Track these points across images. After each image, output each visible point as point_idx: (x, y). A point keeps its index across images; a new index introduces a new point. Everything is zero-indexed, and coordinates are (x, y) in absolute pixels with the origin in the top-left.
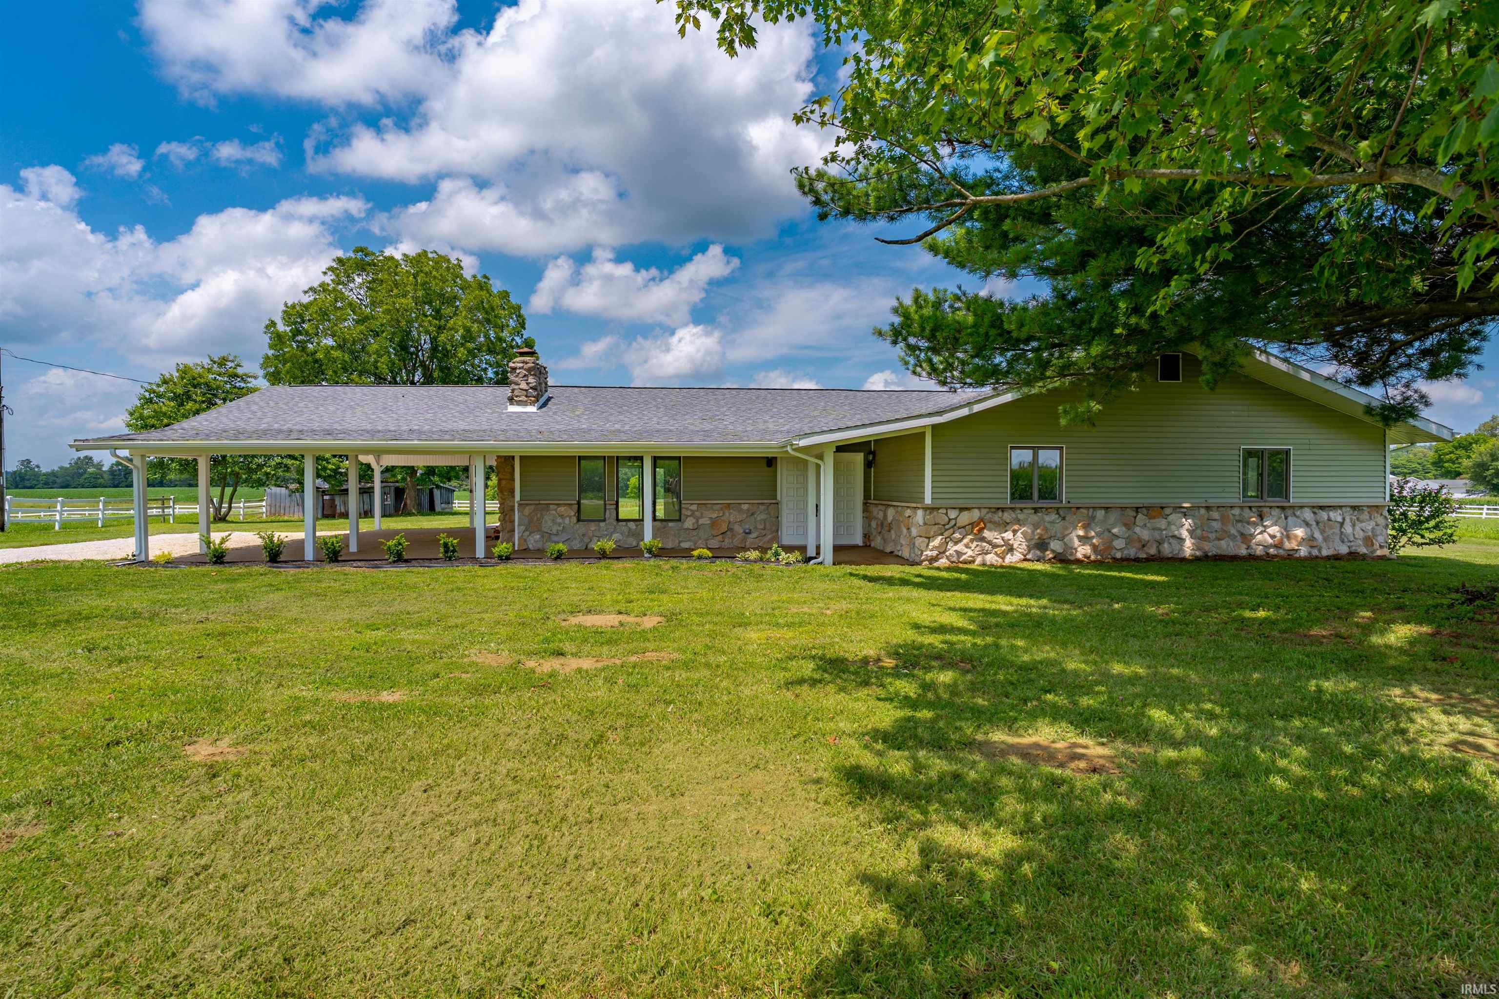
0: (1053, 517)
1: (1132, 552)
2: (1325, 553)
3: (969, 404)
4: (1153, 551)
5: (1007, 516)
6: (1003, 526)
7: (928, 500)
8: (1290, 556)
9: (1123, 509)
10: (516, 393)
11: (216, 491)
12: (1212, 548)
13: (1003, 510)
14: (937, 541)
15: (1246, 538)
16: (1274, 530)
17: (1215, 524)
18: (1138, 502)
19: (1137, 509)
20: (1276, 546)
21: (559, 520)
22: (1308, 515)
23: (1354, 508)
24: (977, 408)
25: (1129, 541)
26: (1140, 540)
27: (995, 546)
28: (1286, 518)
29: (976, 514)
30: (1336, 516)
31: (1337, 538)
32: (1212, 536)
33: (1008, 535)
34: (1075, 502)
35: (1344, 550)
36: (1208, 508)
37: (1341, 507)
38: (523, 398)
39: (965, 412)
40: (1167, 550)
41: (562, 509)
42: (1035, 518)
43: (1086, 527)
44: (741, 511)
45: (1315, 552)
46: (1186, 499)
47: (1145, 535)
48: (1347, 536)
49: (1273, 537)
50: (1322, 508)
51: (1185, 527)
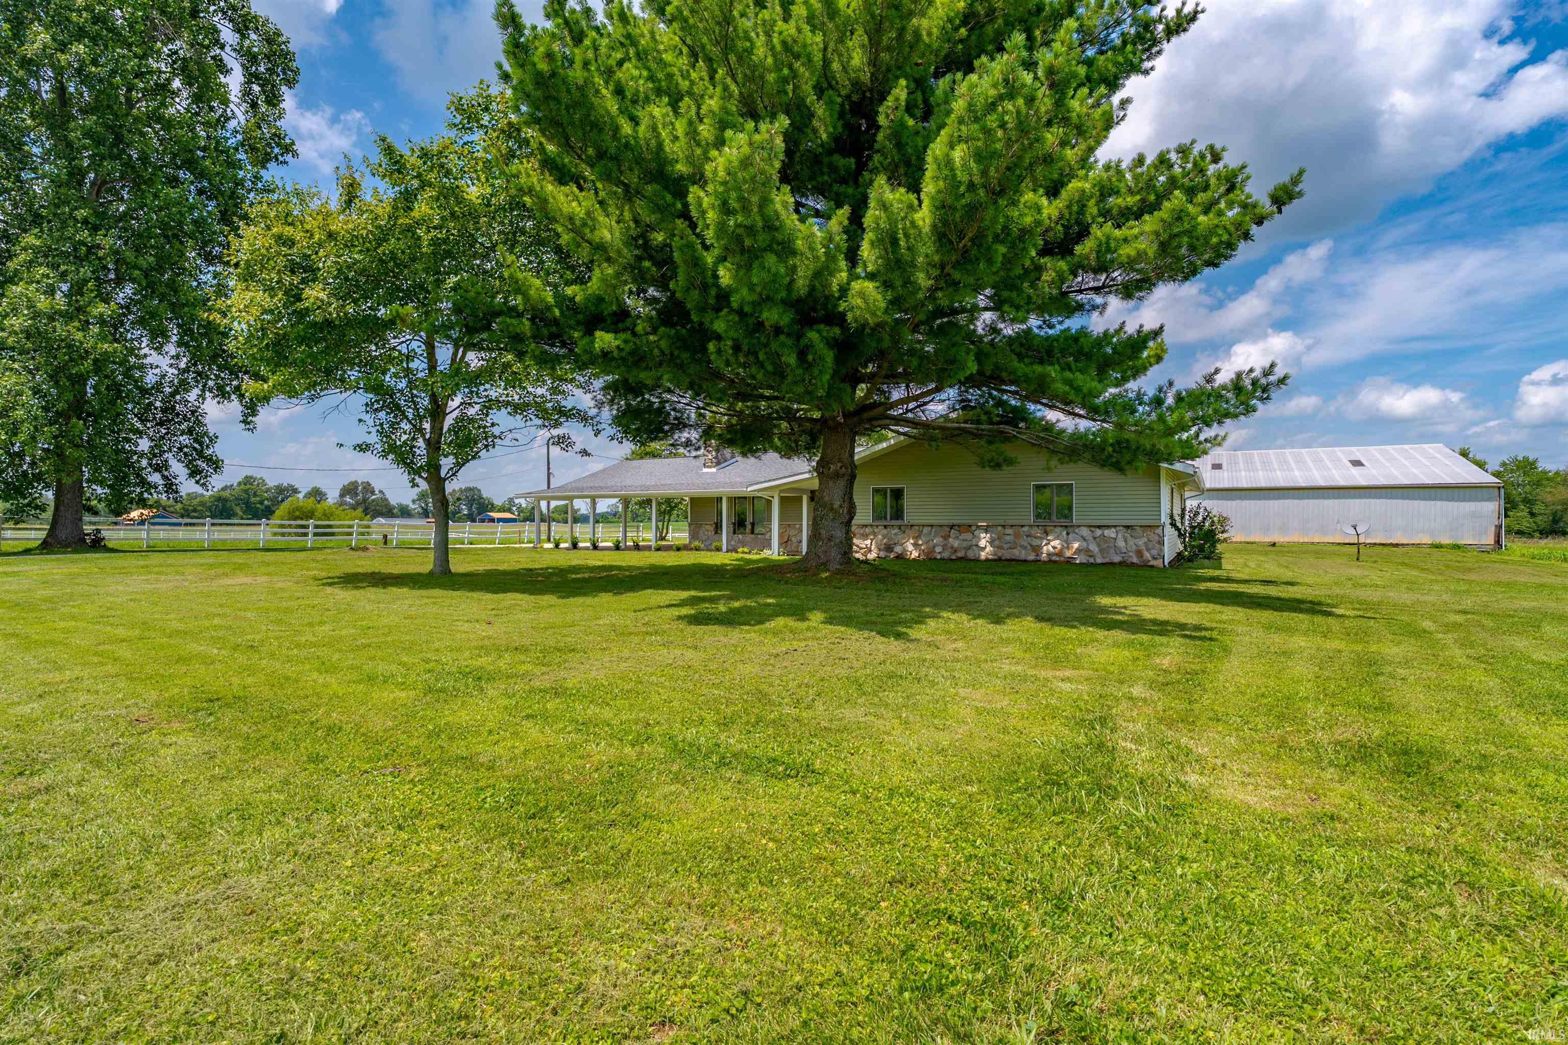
0: (896, 531)
1: (946, 555)
2: (1099, 561)
4: (961, 554)
5: (868, 530)
6: (865, 536)
8: (1069, 561)
9: (942, 526)
11: (660, 524)
12: (1007, 555)
13: (866, 526)
15: (1037, 549)
16: (1056, 543)
17: (1008, 538)
18: (951, 522)
19: (952, 527)
20: (1056, 554)
21: (706, 533)
22: (1086, 532)
23: (1127, 527)
25: (944, 547)
26: (952, 547)
28: (1068, 534)
30: (1108, 533)
31: (1112, 551)
32: (1006, 546)
33: (867, 542)
34: (912, 522)
35: (1117, 559)
36: (1004, 526)
37: (1115, 526)
40: (971, 554)
41: (708, 527)
42: (885, 531)
43: (915, 538)
44: (795, 529)
45: (1092, 560)
46: (983, 521)
47: (956, 544)
48: (1119, 548)
49: (1054, 548)
50: (1099, 527)
51: (984, 540)
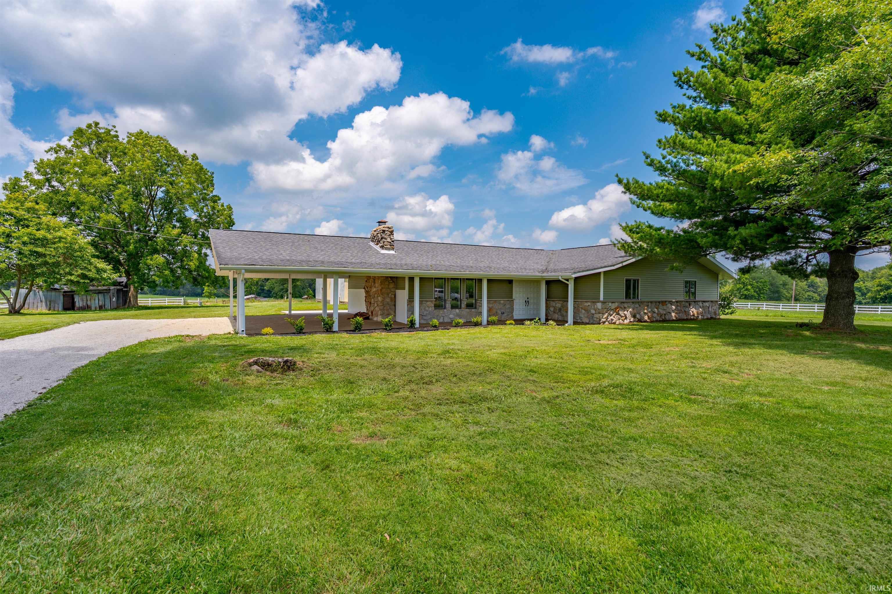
0: (637, 305)
1: (658, 318)
2: (706, 318)
3: (622, 262)
4: (663, 318)
5: (626, 305)
6: (624, 309)
7: (602, 298)
8: (697, 319)
9: (656, 302)
10: (386, 243)
13: (624, 303)
14: (605, 316)
15: (686, 313)
16: (693, 310)
17: (679, 308)
18: (660, 300)
19: (659, 303)
20: (693, 315)
21: (427, 309)
22: (701, 304)
24: (624, 264)
26: (660, 314)
27: (622, 317)
28: (696, 305)
29: (616, 304)
30: (707, 305)
31: (708, 312)
33: (626, 312)
34: (643, 300)
35: (709, 316)
37: (708, 301)
38: (389, 246)
39: (620, 265)
40: (667, 317)
41: (428, 303)
42: (633, 306)
43: (646, 309)
44: (500, 303)
48: (710, 311)
49: (692, 312)
50: (704, 302)
51: (672, 309)
